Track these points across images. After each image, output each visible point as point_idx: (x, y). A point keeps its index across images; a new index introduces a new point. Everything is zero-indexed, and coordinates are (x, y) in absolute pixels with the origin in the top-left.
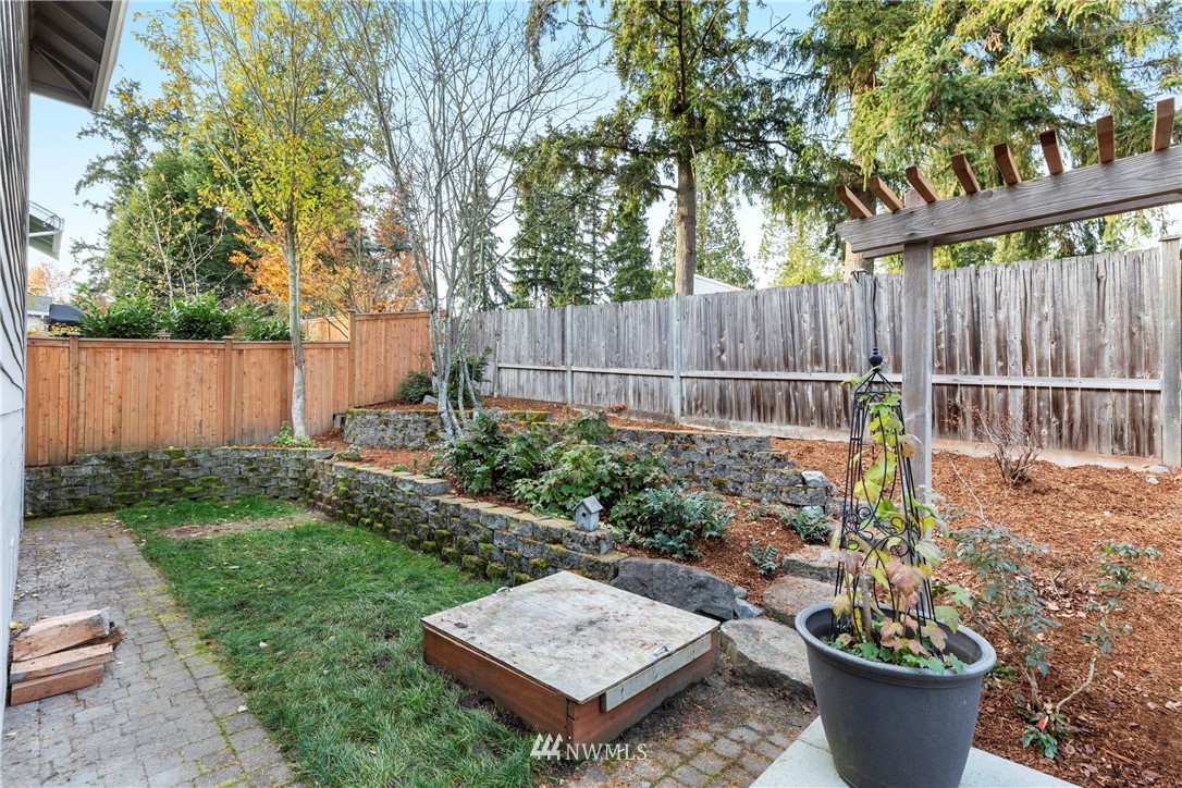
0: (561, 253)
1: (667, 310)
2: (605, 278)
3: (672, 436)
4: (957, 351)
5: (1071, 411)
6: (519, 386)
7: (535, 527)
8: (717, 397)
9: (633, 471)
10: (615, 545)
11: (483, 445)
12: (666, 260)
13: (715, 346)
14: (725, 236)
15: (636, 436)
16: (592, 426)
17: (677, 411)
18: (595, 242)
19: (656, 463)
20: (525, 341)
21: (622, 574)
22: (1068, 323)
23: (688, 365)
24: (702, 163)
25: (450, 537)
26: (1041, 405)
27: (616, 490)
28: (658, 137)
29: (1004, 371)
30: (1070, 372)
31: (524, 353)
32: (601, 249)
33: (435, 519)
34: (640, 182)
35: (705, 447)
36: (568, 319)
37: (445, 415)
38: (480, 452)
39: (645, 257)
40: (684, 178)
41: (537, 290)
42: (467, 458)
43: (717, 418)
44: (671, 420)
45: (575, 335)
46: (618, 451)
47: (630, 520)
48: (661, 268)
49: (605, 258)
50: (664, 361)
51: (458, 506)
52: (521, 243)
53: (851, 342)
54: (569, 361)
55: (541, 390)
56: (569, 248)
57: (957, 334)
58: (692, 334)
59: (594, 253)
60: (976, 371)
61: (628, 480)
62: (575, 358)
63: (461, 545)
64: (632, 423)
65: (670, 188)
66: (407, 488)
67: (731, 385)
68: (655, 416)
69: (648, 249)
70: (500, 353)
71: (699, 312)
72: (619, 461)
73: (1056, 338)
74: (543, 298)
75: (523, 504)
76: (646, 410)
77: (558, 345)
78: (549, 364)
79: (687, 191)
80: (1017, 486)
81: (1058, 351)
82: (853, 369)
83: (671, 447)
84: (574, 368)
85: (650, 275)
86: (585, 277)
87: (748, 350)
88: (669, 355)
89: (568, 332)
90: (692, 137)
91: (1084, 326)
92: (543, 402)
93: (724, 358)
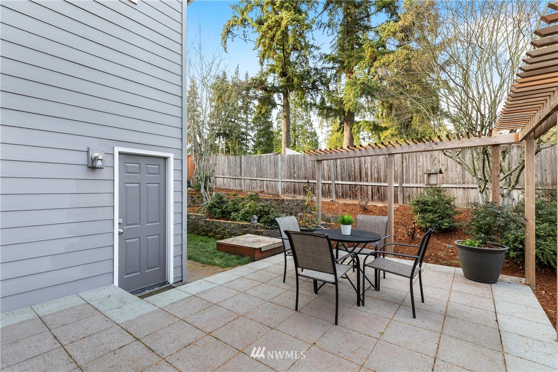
0: (231, 121)
1: (277, 159)
2: (252, 134)
3: (278, 200)
4: (356, 175)
5: (381, 192)
6: (224, 184)
7: (239, 225)
8: (293, 188)
9: (266, 209)
10: (262, 228)
11: (218, 203)
12: (280, 127)
13: (292, 171)
14: (305, 117)
15: (267, 200)
16: (254, 197)
17: (280, 193)
18: (247, 117)
19: (273, 207)
20: (226, 168)
21: (264, 233)
22: (380, 168)
23: (284, 177)
24: (292, 96)
25: (211, 231)
26: (375, 190)
27: (261, 215)
28: (275, 85)
29: (367, 181)
30: (381, 182)
31: (226, 172)
32: (250, 120)
33: (205, 226)
34: (267, 102)
35: (287, 203)
36: (243, 160)
37: (203, 194)
38: (217, 205)
39: (270, 125)
40: (285, 101)
41: (220, 138)
42: (212, 207)
43: (293, 195)
44: (278, 196)
45: (245, 166)
46: (261, 204)
47: (265, 222)
48: (277, 130)
49: (252, 125)
50: (276, 176)
51: (213, 221)
52: (212, 116)
53: (330, 172)
54: (243, 175)
55: (233, 185)
56: (236, 119)
57: (356, 170)
58: (285, 167)
59: (247, 122)
60: (361, 181)
61: (265, 212)
62: (245, 174)
63: (215, 232)
64: (265, 196)
65: (280, 105)
66: (194, 217)
67: (297, 184)
68: (273, 194)
69: (271, 122)
70: (217, 172)
71: (287, 160)
72: (262, 206)
73: (378, 173)
74: (223, 142)
75: (234, 219)
76: (270, 192)
77: (239, 169)
78: (235, 176)
79: (286, 106)
80: (364, 211)
81: (378, 175)
82: (331, 180)
83: (277, 203)
84: (245, 178)
85: (272, 133)
86: (243, 133)
87: (302, 173)
88: (278, 174)
89: (243, 165)
90: (288, 86)
91: (384, 170)
92: (233, 190)
93: (295, 175)
